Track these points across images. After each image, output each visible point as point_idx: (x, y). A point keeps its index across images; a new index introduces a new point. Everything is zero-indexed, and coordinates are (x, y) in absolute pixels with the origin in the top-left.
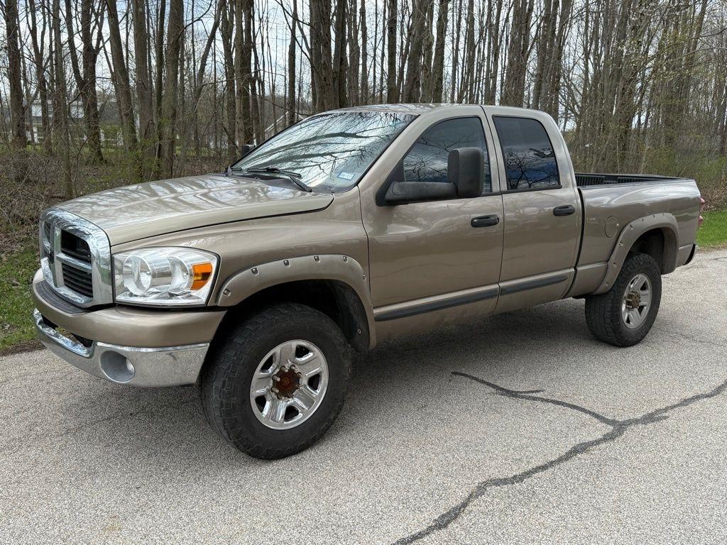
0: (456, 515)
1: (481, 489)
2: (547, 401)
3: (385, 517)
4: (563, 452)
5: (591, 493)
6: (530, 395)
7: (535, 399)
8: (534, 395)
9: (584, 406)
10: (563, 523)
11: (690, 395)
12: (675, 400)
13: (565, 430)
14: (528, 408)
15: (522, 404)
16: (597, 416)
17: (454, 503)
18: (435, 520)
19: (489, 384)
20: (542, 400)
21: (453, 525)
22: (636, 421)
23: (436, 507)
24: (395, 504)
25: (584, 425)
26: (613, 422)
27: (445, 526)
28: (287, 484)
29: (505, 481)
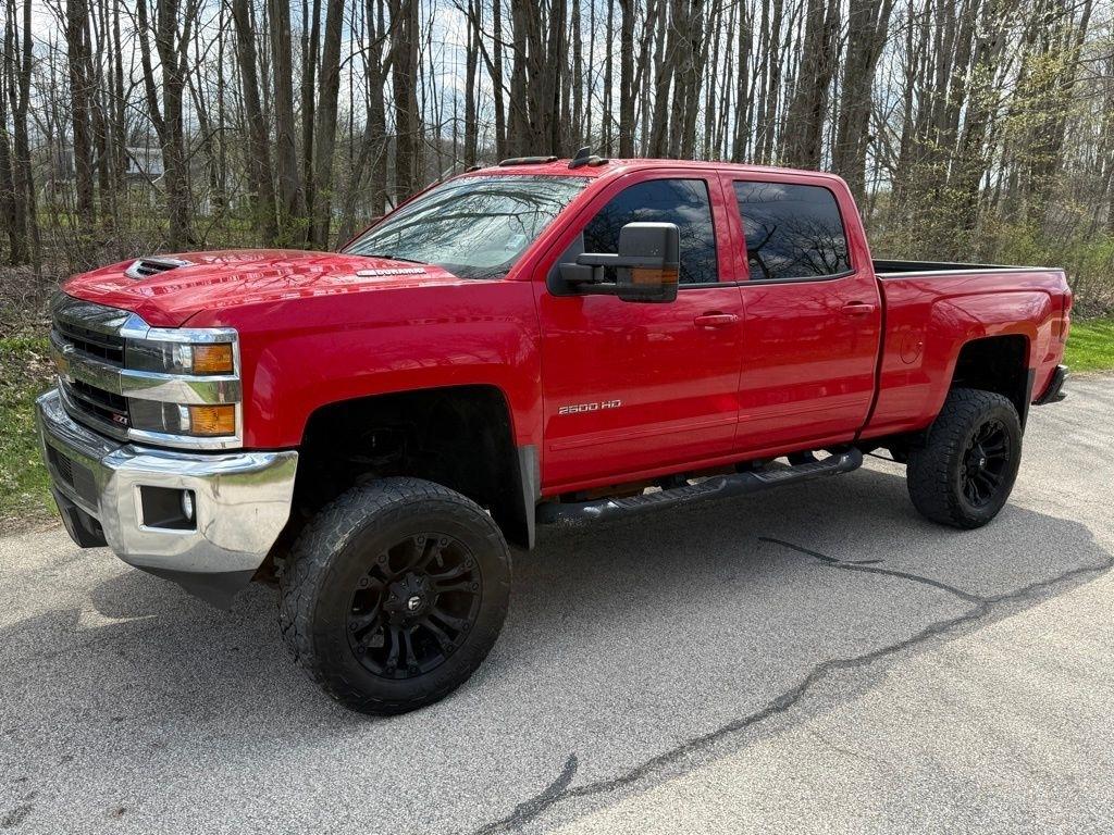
0: (796, 699)
1: (821, 671)
2: (889, 573)
3: (710, 698)
4: (917, 631)
5: (957, 676)
6: (866, 565)
7: (872, 570)
8: (872, 566)
9: (937, 579)
10: (926, 708)
11: (1074, 566)
12: (1053, 572)
13: (916, 607)
14: (865, 581)
15: (857, 577)
16: (955, 591)
17: (791, 683)
18: (771, 703)
19: (811, 553)
20: (883, 572)
21: (793, 709)
22: (1006, 597)
23: (770, 690)
24: (719, 684)
25: (939, 601)
26: (977, 599)
27: (785, 708)
28: (582, 661)
29: (848, 663)
